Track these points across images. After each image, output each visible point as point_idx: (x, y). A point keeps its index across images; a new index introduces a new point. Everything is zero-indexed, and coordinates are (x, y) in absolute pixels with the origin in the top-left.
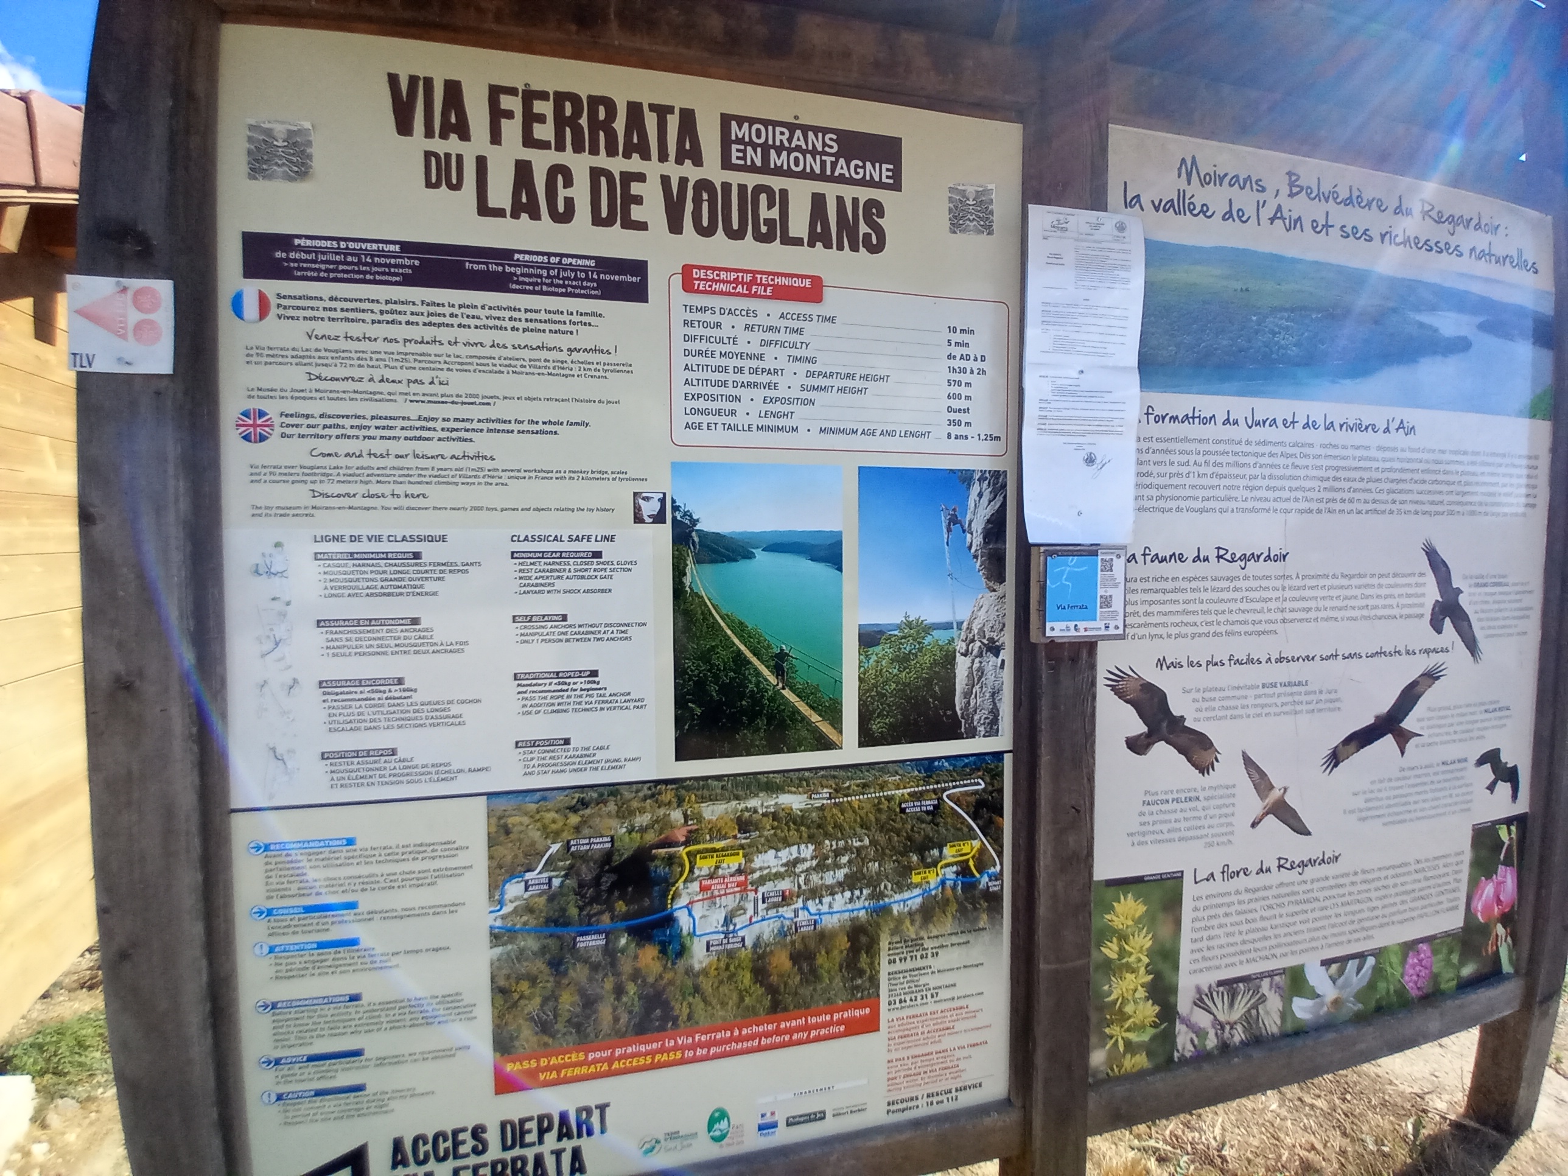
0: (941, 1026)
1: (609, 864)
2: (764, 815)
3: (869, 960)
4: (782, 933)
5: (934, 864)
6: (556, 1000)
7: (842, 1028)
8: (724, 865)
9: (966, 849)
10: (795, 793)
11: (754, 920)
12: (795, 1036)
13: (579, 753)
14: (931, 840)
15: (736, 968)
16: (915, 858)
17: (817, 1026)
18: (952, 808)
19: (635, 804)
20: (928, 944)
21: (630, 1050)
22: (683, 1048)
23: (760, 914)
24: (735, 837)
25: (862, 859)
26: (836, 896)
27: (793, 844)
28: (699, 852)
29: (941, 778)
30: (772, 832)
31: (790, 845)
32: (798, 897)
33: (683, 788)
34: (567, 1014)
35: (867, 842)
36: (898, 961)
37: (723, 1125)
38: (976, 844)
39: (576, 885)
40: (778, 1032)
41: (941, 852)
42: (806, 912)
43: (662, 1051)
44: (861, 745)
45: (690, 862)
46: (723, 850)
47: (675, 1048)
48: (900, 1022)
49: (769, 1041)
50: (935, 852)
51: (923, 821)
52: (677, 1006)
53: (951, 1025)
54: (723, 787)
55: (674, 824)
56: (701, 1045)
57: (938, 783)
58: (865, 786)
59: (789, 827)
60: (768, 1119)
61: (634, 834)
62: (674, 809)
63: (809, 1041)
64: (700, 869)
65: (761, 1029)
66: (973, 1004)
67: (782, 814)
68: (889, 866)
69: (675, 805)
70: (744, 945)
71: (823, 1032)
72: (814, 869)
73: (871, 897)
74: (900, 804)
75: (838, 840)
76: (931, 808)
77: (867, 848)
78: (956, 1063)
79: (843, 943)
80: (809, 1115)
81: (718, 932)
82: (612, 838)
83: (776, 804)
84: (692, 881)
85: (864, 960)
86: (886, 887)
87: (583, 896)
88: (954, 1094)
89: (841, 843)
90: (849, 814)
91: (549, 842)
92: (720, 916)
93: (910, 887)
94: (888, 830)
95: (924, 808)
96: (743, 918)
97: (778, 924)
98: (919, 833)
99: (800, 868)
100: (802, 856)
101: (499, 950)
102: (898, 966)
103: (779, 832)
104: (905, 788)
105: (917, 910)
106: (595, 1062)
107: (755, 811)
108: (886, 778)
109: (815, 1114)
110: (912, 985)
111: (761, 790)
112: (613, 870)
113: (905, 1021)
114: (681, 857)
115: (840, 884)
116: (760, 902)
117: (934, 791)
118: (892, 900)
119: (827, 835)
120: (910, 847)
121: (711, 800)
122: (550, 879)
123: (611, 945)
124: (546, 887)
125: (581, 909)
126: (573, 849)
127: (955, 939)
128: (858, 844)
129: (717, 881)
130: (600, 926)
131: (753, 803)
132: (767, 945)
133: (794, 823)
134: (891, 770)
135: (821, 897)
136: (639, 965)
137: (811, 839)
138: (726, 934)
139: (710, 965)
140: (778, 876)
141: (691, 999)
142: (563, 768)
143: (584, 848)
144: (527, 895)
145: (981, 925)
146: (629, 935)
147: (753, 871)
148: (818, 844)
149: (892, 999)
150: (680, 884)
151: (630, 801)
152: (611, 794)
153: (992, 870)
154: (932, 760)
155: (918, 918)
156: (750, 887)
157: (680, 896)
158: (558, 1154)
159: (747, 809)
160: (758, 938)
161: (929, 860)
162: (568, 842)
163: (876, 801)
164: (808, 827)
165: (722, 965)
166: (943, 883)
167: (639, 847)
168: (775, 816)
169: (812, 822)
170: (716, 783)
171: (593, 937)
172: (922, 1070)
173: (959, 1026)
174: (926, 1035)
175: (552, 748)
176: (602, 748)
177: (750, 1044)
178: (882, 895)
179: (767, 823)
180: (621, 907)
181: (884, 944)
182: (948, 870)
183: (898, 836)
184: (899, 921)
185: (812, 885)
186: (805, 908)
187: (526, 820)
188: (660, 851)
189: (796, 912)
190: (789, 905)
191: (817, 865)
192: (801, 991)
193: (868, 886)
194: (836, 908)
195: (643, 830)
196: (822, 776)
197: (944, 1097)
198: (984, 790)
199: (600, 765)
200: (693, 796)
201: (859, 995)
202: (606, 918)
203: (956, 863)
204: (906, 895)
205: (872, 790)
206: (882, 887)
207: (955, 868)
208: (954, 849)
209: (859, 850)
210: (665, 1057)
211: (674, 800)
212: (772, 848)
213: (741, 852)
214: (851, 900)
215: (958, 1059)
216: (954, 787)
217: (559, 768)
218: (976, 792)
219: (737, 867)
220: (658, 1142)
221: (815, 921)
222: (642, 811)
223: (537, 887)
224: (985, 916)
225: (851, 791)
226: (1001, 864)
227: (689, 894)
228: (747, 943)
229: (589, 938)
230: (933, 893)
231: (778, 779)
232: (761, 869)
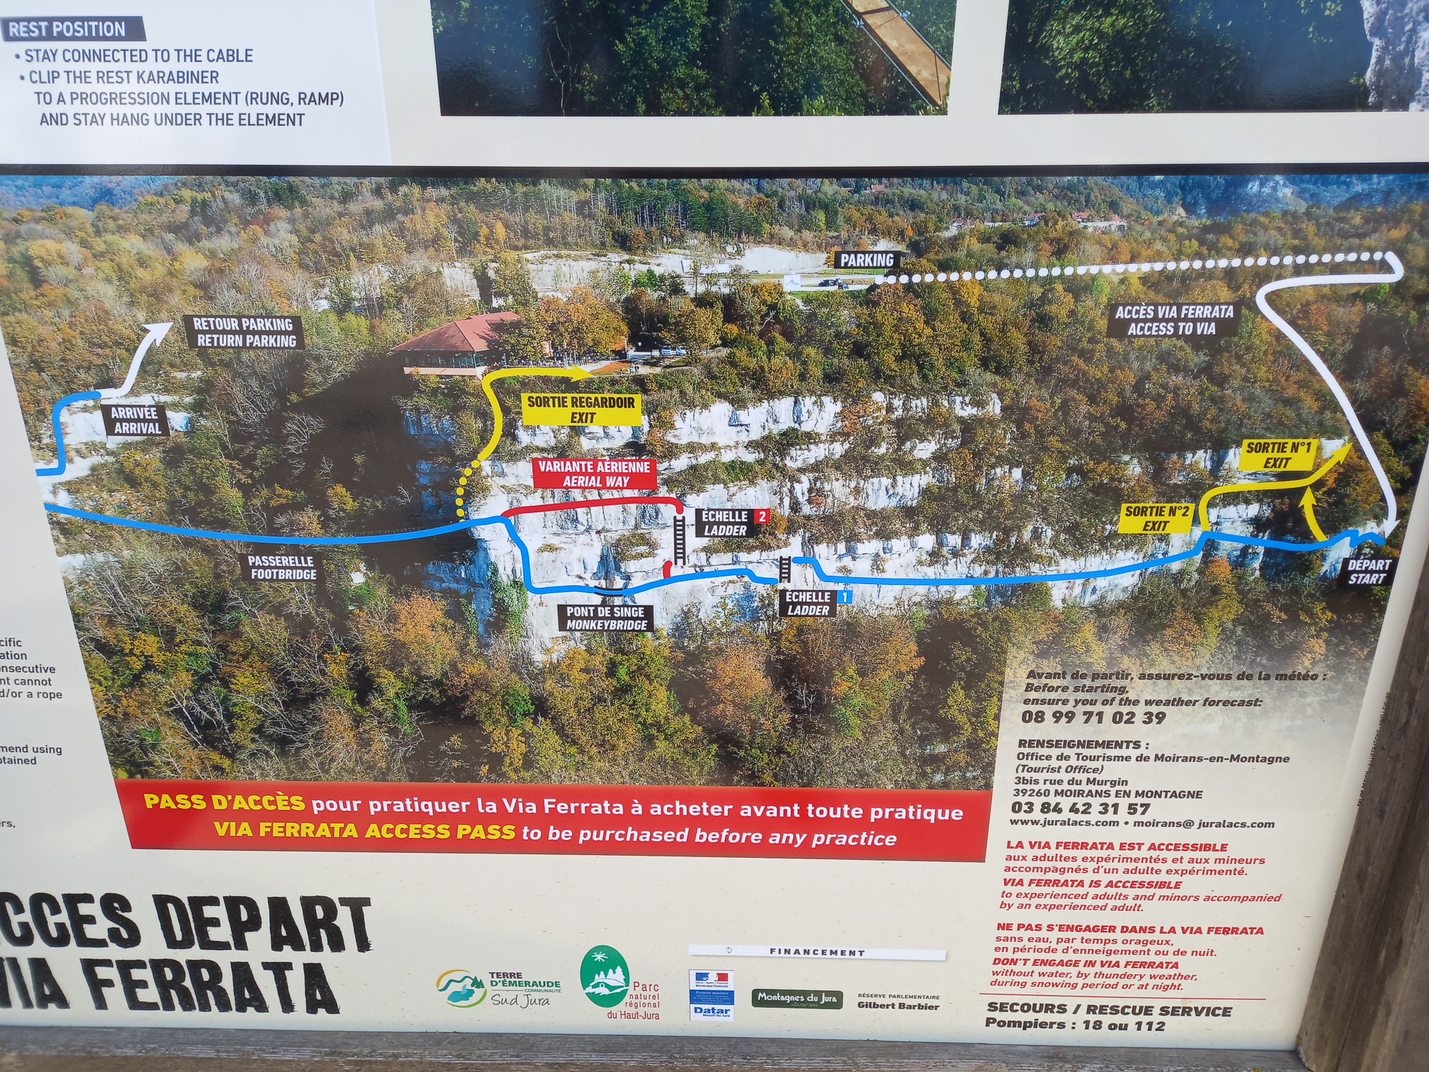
0: (1147, 878)
1: (298, 390)
2: (702, 301)
3: (969, 704)
4: (749, 611)
5: (1193, 491)
6: (225, 684)
7: (891, 840)
8: (594, 428)
9: (1300, 460)
10: (791, 244)
11: (675, 571)
12: (775, 838)
13: (174, 66)
14: (1192, 423)
15: (632, 674)
16: (1134, 468)
17: (827, 825)
18: (1279, 336)
19: (344, 235)
20: (1139, 690)
21: (399, 807)
22: (519, 820)
23: (693, 559)
24: (621, 355)
25: (977, 455)
26: (896, 544)
27: (782, 394)
28: (525, 384)
29: (1262, 237)
30: (724, 352)
31: (771, 394)
32: (791, 529)
33: (471, 197)
34: (252, 716)
35: (995, 407)
36: (1048, 716)
37: (616, 977)
38: (1336, 449)
39: (224, 432)
40: (735, 822)
41: (1218, 462)
42: (810, 572)
43: (473, 817)
44: (1011, 102)
45: (506, 410)
46: (589, 385)
47: (502, 818)
48: (1040, 853)
49: (712, 837)
50: (1201, 459)
51: (1175, 368)
52: (498, 734)
53: (1174, 879)
54: (582, 207)
55: (455, 302)
56: (561, 821)
57: (1246, 250)
58: (1007, 240)
59: (770, 343)
60: (712, 984)
61: (349, 316)
62: (451, 261)
63: (806, 852)
64: (532, 430)
65: (694, 810)
66: (1240, 843)
67: (751, 305)
68: (1054, 481)
69: (453, 246)
70: (650, 627)
71: (843, 839)
72: (837, 466)
73: (993, 554)
74: (1112, 308)
75: (911, 392)
76: (1212, 329)
77: (992, 423)
78: (1171, 958)
79: (907, 655)
80: (805, 993)
81: (586, 589)
82: (296, 321)
83: (735, 272)
84: (514, 457)
85: (957, 701)
86: (1036, 535)
87: (248, 462)
88: (1156, 1018)
89: (920, 404)
90: (950, 324)
91: (141, 316)
92: (588, 551)
93: (1109, 542)
94: (1063, 382)
95: (1188, 329)
96: (646, 563)
97: (737, 589)
98: (1159, 399)
99: (798, 458)
100: (807, 427)
101: (78, 560)
102: (1049, 729)
103: (741, 354)
104: (1133, 260)
105: (1121, 605)
106: (326, 817)
107: (676, 289)
108: (1076, 221)
109: (818, 993)
110: (1083, 777)
111: (693, 227)
112: (312, 406)
113: (1051, 852)
114: (480, 394)
115: (909, 512)
116: (690, 532)
117: (1230, 273)
118: (1052, 570)
119: (878, 376)
120: (1125, 436)
121: (550, 243)
122: (161, 409)
123: (329, 585)
124: (154, 429)
125: (246, 490)
126: (202, 340)
127: (1217, 690)
128: (970, 411)
129: (576, 466)
130: (299, 539)
131: (670, 262)
132: (707, 634)
133: (788, 336)
134: (1096, 196)
135: (852, 539)
136: (399, 636)
137: (833, 380)
138: (607, 594)
139: (571, 657)
140: (739, 472)
141: (528, 725)
142: (137, 109)
143: (230, 340)
144: (113, 442)
145: (1304, 664)
146: (370, 566)
147: (672, 451)
148: (853, 399)
149: (1021, 799)
150: (483, 462)
151: (328, 223)
152: (277, 197)
153: (1371, 527)
154: (1239, 173)
155: (1121, 623)
156: (663, 492)
157: (485, 489)
158: (279, 970)
159: (653, 280)
160: (686, 615)
161: (1178, 479)
162: (188, 320)
163: (1037, 291)
164: (828, 351)
165: (599, 662)
166: (1209, 545)
167: (367, 354)
168: (730, 308)
169: (838, 335)
170: (562, 192)
171: (286, 561)
172: (1083, 958)
173: (1191, 885)
174: (1100, 891)
175: (98, 46)
176: (230, 56)
177: (668, 836)
178: (1022, 554)
179: (709, 324)
180: (342, 497)
181: (1017, 670)
182: (1231, 511)
183: (1092, 400)
184: (1065, 623)
185: (829, 505)
186: (808, 560)
187: (72, 249)
188: (423, 371)
189: (784, 565)
190: (766, 547)
191: (846, 456)
192: (793, 746)
193: (983, 526)
194: (892, 568)
195: (375, 308)
196: (877, 200)
197: (1131, 1020)
198: (1397, 288)
199: (234, 109)
200: (500, 230)
201: (938, 778)
202: (309, 518)
203: (1260, 496)
204: (1094, 563)
205: (1028, 257)
206: (1027, 535)
207: (1253, 510)
208: (1262, 457)
209: (968, 427)
210: (478, 831)
211: (449, 233)
212: (721, 396)
213: (638, 398)
214: (935, 556)
215: (1178, 952)
216: (1298, 271)
217: (129, 110)
218: (1369, 294)
219: (627, 435)
220: (477, 984)
221: (834, 594)
222: (365, 254)
223: (133, 427)
224: (1319, 646)
225: (961, 254)
226: (1403, 514)
227: (508, 490)
228: (658, 622)
229: (275, 561)
230: (1175, 567)
231: (740, 196)
232: (692, 448)
